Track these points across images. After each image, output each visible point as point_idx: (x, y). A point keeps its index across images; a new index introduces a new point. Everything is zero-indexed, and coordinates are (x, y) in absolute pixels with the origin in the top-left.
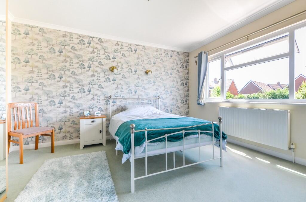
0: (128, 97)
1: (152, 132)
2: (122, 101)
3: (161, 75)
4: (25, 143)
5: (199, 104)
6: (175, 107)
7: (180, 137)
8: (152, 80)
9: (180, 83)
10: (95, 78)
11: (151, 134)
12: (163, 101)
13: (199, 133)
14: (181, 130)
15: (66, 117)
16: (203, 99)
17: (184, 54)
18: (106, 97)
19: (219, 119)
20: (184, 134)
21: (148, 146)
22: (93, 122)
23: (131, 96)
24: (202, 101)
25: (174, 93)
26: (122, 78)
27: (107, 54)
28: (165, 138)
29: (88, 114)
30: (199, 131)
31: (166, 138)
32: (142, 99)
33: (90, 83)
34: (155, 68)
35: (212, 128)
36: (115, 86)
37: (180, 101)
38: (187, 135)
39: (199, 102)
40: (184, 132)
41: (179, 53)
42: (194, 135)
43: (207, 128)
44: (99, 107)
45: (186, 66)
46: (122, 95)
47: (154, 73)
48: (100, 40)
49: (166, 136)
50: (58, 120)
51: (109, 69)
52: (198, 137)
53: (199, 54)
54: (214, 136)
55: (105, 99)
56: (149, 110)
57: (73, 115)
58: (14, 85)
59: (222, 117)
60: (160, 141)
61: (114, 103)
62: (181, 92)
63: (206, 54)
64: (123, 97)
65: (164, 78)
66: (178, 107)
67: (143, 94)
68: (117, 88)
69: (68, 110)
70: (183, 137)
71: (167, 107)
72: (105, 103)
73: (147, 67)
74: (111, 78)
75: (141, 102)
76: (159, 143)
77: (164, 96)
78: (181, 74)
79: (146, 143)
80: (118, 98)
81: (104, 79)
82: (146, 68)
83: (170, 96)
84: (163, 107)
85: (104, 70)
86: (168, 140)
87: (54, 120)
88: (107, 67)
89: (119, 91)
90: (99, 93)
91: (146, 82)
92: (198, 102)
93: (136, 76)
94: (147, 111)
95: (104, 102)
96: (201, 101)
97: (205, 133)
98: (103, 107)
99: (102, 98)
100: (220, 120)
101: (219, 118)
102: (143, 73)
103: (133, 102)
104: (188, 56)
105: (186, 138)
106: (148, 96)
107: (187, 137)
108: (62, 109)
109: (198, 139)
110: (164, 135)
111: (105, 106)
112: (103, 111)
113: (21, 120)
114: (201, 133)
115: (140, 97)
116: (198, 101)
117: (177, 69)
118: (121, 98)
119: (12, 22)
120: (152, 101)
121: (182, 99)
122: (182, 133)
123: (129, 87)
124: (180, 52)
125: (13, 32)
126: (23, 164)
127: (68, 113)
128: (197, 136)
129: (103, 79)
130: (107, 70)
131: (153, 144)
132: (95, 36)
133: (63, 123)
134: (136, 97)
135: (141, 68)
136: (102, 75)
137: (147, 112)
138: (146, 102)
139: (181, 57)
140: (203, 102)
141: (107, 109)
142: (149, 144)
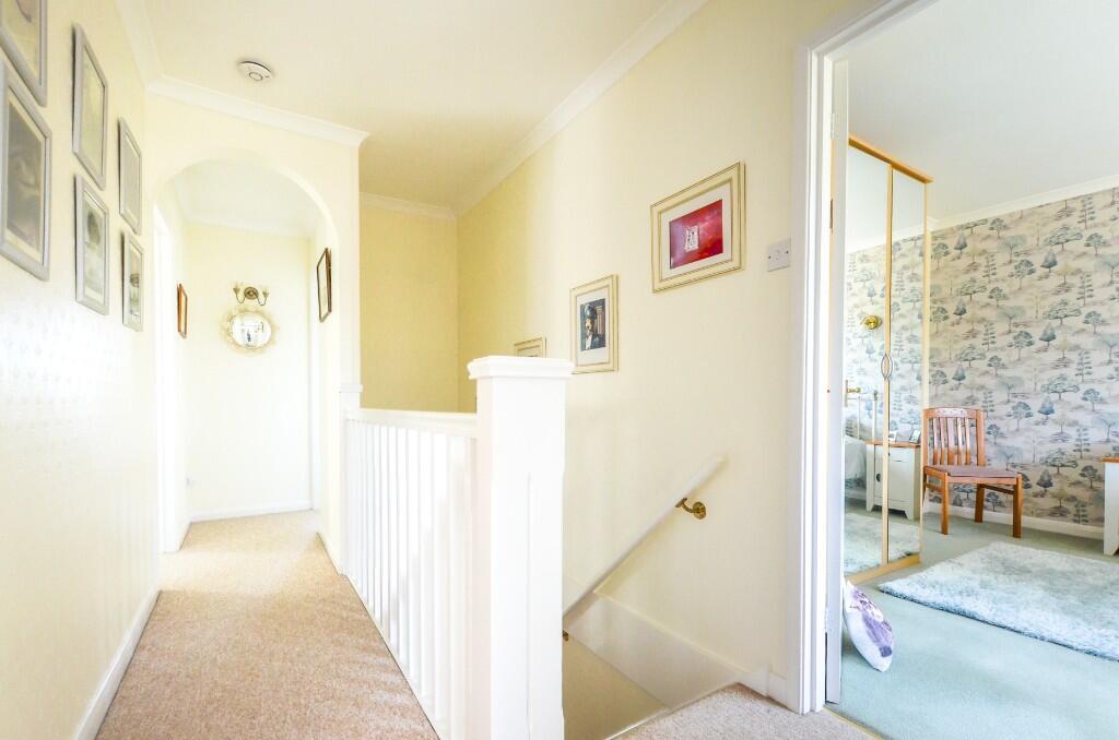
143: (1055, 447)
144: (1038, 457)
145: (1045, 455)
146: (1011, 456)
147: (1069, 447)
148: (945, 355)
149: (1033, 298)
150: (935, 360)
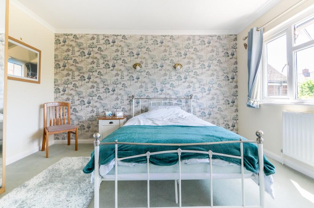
0: (153, 97)
1: (127, 147)
2: (146, 101)
3: (194, 69)
4: (63, 138)
5: (249, 106)
6: (216, 110)
7: (171, 159)
8: (183, 76)
9: (224, 77)
10: (119, 77)
11: (124, 149)
12: (197, 101)
13: (211, 156)
14: (176, 148)
15: (93, 117)
16: (256, 98)
17: (228, 37)
18: (130, 97)
19: (257, 135)
20: (180, 154)
21: (119, 166)
22: (111, 123)
23: (156, 95)
24: (254, 101)
25: (213, 91)
26: (146, 75)
27: (130, 51)
28: (146, 157)
29: (110, 115)
30: (211, 153)
31: (148, 158)
32: (170, 99)
33: (114, 82)
34: (186, 60)
35: (239, 150)
36: (139, 84)
37: (222, 102)
38: (185, 157)
39: (250, 103)
40: (180, 151)
41: (222, 37)
42: (199, 158)
43: (229, 149)
44: (122, 107)
45: (232, 54)
46: (146, 95)
47: (185, 67)
48: (124, 36)
49: (148, 154)
50: (87, 120)
51: (132, 66)
52: (209, 163)
53: (249, 33)
54: (245, 165)
55: (129, 98)
56: (174, 112)
57: (99, 115)
58: (55, 87)
59: (263, 133)
60: (138, 161)
61: (138, 103)
62: (225, 89)
63: (259, 31)
64: (147, 96)
65: (200, 71)
66: (219, 109)
67: (171, 92)
68: (141, 87)
69: (95, 109)
70: (178, 160)
71: (204, 109)
72: (129, 103)
73: (176, 60)
74: (135, 76)
75: (168, 102)
76: (136, 164)
77: (199, 95)
78: (225, 65)
79: (116, 162)
80: (142, 97)
81: (128, 78)
82: (174, 61)
83: (207, 94)
84: (197, 109)
85: (127, 68)
86: (151, 162)
87: (84, 119)
88: (131, 65)
89: (143, 90)
90: (122, 92)
91: (174, 78)
92: (248, 103)
93: (163, 72)
94: (170, 113)
95: (127, 102)
96: (252, 102)
97: (222, 158)
98: (127, 108)
99: (125, 97)
100: (260, 137)
101: (257, 132)
102: (170, 68)
103: (159, 102)
104: (236, 39)
105: (184, 161)
106: (177, 95)
107: (187, 160)
108: (90, 109)
109: (208, 166)
110: (145, 153)
111: (129, 106)
112: (126, 111)
113: (56, 119)
114: (214, 157)
115: (168, 97)
116: (248, 101)
117: (218, 59)
118: (145, 97)
119: (55, 34)
120: (183, 102)
121: (226, 98)
122: (177, 153)
123: (154, 85)
124: (223, 35)
125: (55, 42)
126: (48, 158)
127: (95, 112)
128: (207, 160)
129: (126, 78)
130: (131, 67)
131: (126, 164)
132: (119, 34)
133: (91, 122)
134: (163, 96)
135: (168, 62)
136: (125, 73)
137: (171, 115)
138: (174, 102)
139: (225, 42)
140: (256, 103)
141: (130, 109)
142: (121, 163)
143: (91, 115)
144: (87, 118)
145: (88, 118)
146: (80, 119)
147: (94, 114)
148: (59, 82)
149: (85, 64)
150: (56, 84)
